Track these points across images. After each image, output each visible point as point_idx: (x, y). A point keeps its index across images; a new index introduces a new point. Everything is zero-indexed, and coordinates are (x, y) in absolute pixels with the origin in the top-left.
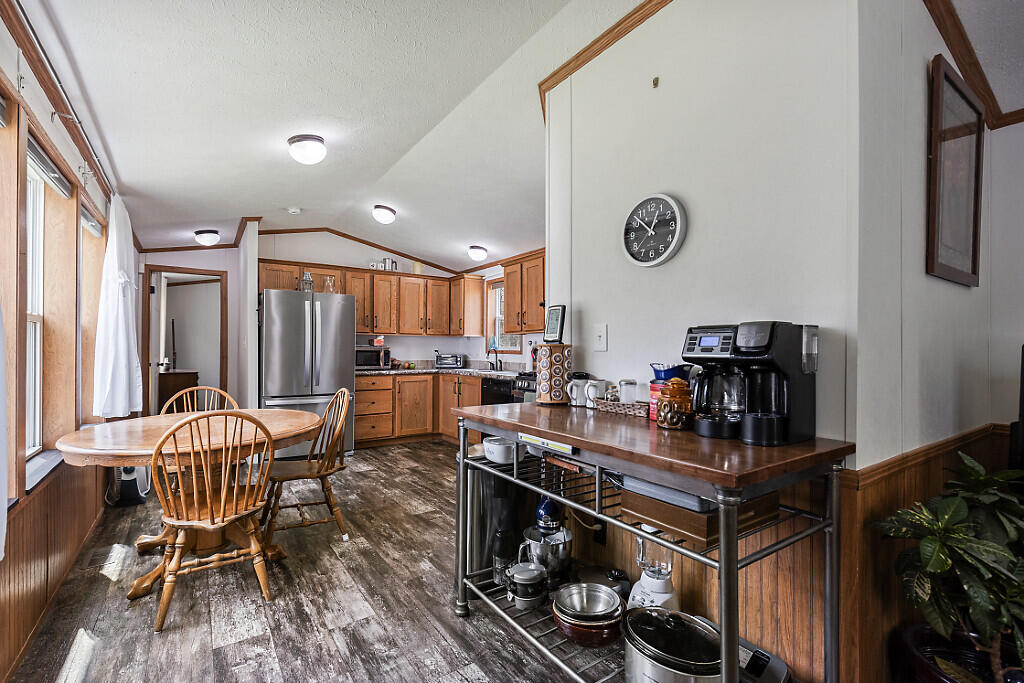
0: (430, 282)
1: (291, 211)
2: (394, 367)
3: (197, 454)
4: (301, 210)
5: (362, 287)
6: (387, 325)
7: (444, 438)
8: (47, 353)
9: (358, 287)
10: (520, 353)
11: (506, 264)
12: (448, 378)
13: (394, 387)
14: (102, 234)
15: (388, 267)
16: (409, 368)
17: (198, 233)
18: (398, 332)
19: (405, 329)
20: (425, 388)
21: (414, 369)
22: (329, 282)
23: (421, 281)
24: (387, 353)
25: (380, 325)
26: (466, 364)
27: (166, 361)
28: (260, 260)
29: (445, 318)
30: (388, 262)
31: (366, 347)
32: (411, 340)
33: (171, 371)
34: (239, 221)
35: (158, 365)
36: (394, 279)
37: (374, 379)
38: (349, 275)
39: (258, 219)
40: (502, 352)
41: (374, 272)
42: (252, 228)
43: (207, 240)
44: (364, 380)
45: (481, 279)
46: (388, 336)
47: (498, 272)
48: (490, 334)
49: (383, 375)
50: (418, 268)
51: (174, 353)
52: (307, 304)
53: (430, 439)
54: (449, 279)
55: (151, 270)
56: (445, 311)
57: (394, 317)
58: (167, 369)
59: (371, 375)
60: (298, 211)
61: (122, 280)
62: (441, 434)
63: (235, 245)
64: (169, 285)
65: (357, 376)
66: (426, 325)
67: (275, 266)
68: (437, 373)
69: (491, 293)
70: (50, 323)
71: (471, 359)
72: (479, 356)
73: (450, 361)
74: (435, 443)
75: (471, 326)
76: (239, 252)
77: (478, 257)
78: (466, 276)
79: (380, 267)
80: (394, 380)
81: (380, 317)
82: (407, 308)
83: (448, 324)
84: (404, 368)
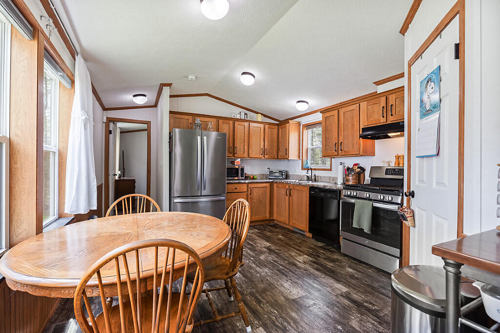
0: (267, 126)
1: (190, 77)
2: (247, 178)
3: (123, 284)
4: (196, 77)
5: (228, 129)
6: (242, 153)
7: (275, 222)
8: (13, 169)
9: (225, 128)
10: (330, 170)
11: (323, 111)
12: (280, 185)
13: (248, 190)
14: (72, 87)
15: (243, 117)
16: (253, 179)
17: (135, 96)
18: (249, 157)
19: (252, 155)
20: (266, 191)
21: (256, 179)
22: (210, 126)
23: (262, 126)
24: (242, 170)
25: (238, 152)
26: (287, 177)
27: (119, 172)
28: (171, 112)
29: (275, 148)
30: (243, 114)
31: (231, 166)
32: (255, 162)
33: (122, 178)
34: (159, 86)
35: (114, 175)
36: (246, 124)
37: (236, 186)
38: (221, 121)
39: (169, 85)
40: (315, 169)
41: (235, 120)
42: (166, 91)
43: (140, 101)
44: (230, 186)
45: (299, 123)
46: (242, 159)
47: (318, 117)
48: (305, 158)
49: (241, 183)
50: (260, 118)
51: (124, 169)
52: (199, 138)
53: (267, 223)
54: (277, 125)
55: (110, 120)
56: (275, 144)
57: (246, 147)
58: (120, 177)
59: (235, 183)
60: (194, 78)
61: (84, 118)
62: (273, 220)
63: (155, 106)
64: (121, 132)
65: (228, 183)
66: (264, 152)
67: (178, 116)
68: (272, 182)
69: (305, 132)
70: (15, 143)
71: (290, 173)
72: (297, 172)
73: (277, 174)
74: (271, 226)
75: (293, 153)
76: (157, 110)
77: (302, 108)
78: (290, 121)
79: (238, 117)
80: (248, 186)
81: (238, 148)
82: (254, 141)
83: (278, 151)
84: (251, 179)
